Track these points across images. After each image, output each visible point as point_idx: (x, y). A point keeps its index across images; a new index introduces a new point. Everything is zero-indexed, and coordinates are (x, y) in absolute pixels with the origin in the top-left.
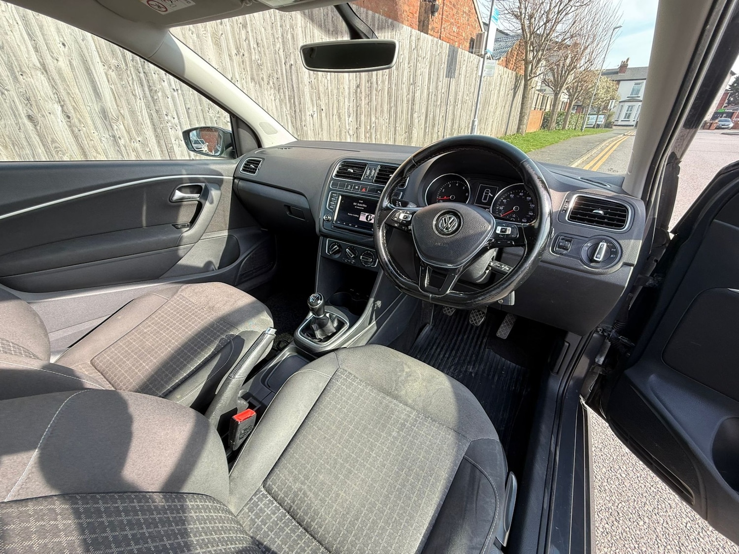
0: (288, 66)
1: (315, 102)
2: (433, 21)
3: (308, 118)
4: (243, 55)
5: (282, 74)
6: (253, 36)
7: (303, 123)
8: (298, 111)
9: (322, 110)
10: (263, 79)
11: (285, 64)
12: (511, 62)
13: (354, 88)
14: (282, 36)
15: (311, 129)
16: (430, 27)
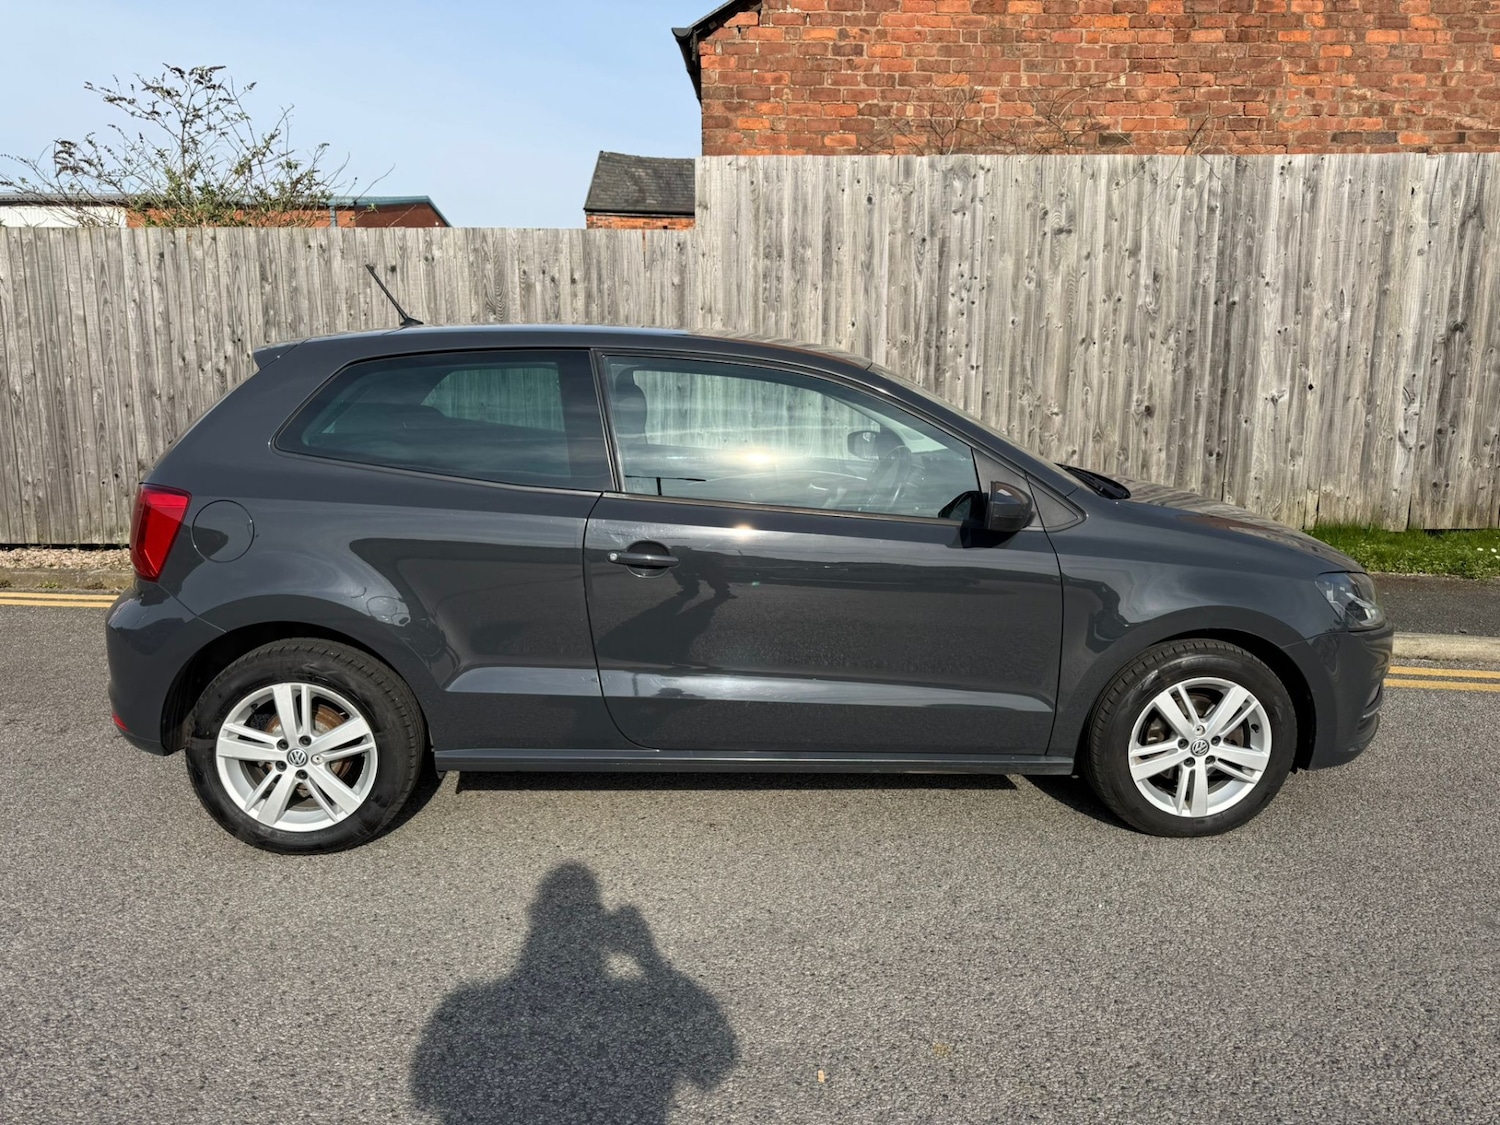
0: (1223, 307)
1: (1289, 370)
3: (1260, 405)
4: (1119, 300)
5: (1204, 322)
6: (1149, 266)
7: (1242, 417)
8: (1232, 390)
9: (1311, 387)
10: (1152, 336)
11: (1216, 303)
13: (1443, 330)
14: (1221, 253)
15: (1263, 430)
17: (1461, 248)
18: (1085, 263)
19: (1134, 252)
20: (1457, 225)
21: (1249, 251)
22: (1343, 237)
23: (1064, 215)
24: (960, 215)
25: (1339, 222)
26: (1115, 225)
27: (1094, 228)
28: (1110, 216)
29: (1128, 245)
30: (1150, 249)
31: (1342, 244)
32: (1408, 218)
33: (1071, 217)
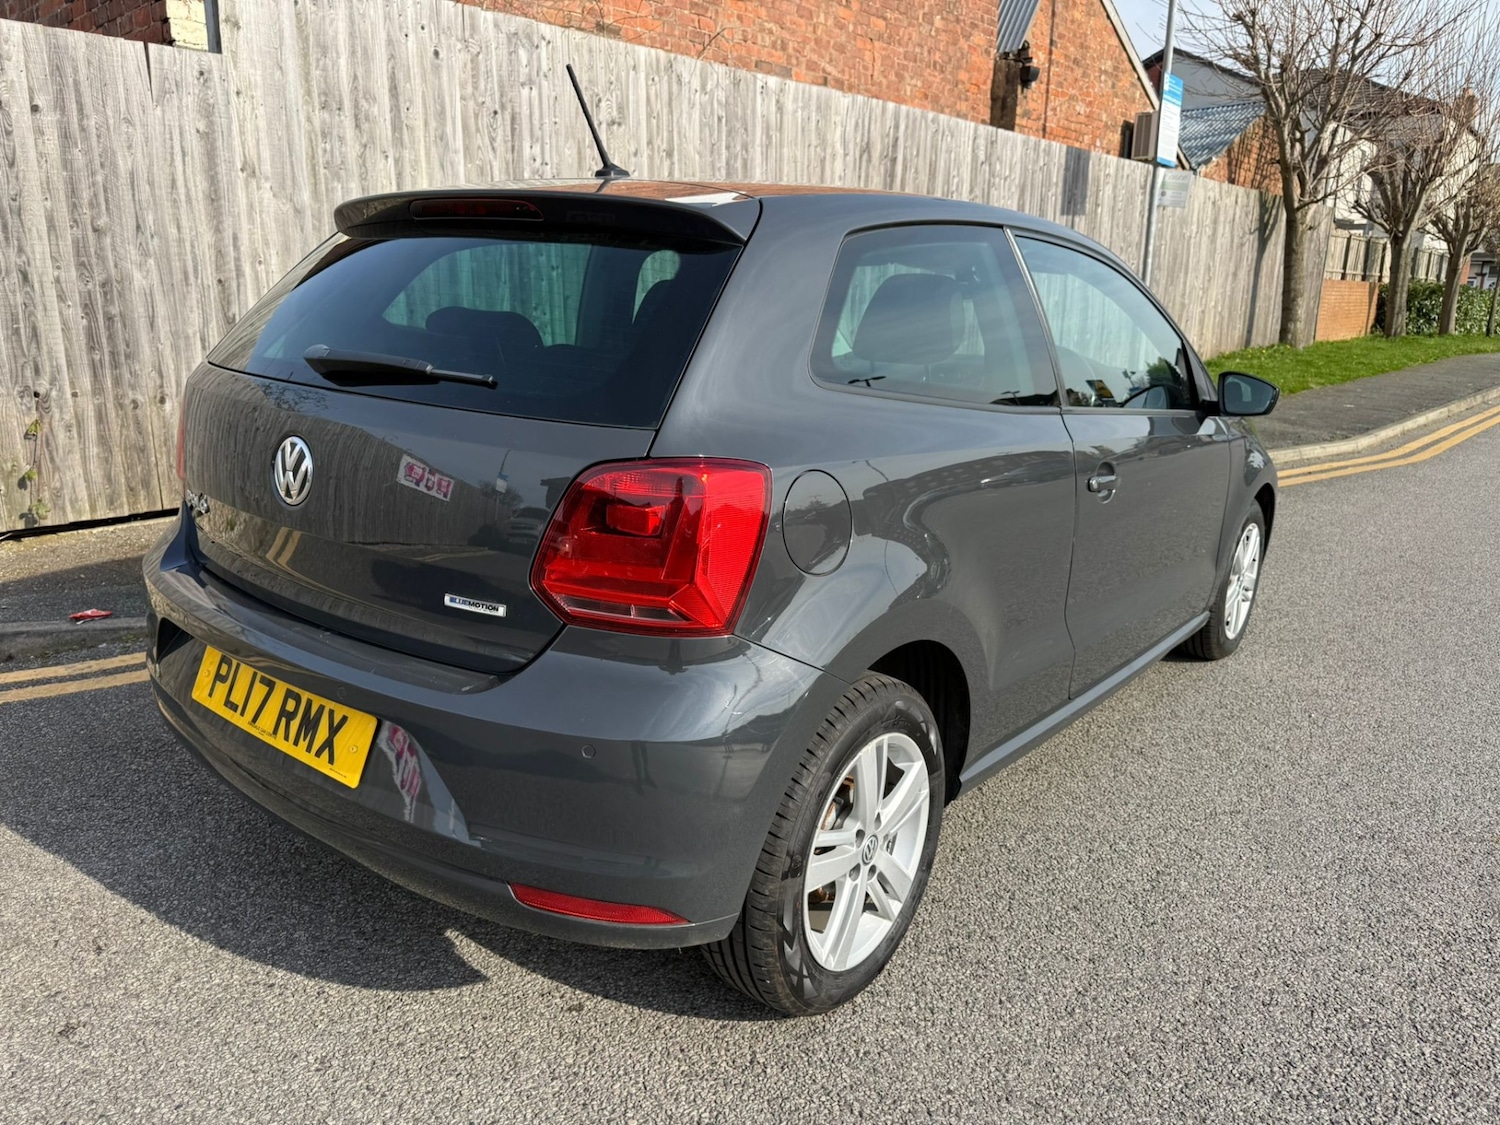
2: (1025, 97)
12: (1245, 166)
14: (728, 163)
16: (1019, 110)
17: (860, 177)
18: (633, 159)
19: (670, 154)
20: (858, 157)
21: (745, 165)
22: (799, 159)
23: (614, 106)
24: (527, 89)
25: (796, 145)
26: (654, 122)
27: (639, 123)
28: (649, 115)
29: (664, 146)
30: (680, 154)
31: (799, 164)
32: (833, 148)
33: (621, 109)
